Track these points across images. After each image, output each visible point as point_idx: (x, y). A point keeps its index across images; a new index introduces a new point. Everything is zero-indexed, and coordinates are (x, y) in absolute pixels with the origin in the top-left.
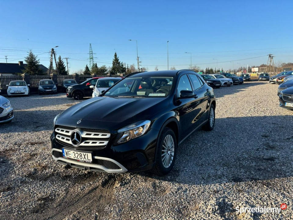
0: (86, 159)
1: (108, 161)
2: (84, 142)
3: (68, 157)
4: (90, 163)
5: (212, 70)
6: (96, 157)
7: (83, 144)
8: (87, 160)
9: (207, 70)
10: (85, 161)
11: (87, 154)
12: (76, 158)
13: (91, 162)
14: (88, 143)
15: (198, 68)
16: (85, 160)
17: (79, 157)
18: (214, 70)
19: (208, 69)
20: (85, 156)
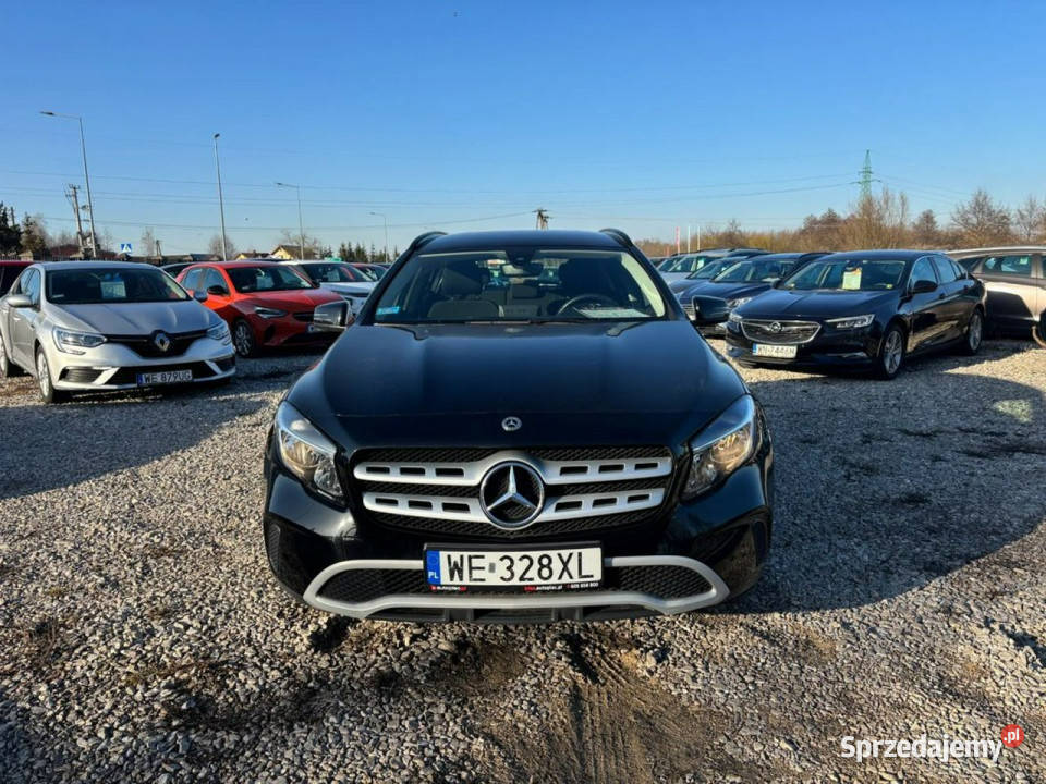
0: (571, 577)
1: (670, 567)
2: (554, 506)
3: (466, 582)
4: (594, 589)
5: (360, 252)
6: (618, 561)
7: (550, 514)
8: (576, 579)
9: (344, 251)
10: (565, 585)
11: (580, 554)
12: (515, 582)
13: (596, 585)
14: (578, 505)
15: (315, 242)
16: (565, 579)
17: (533, 573)
18: (368, 252)
19: (347, 247)
20: (565, 564)
